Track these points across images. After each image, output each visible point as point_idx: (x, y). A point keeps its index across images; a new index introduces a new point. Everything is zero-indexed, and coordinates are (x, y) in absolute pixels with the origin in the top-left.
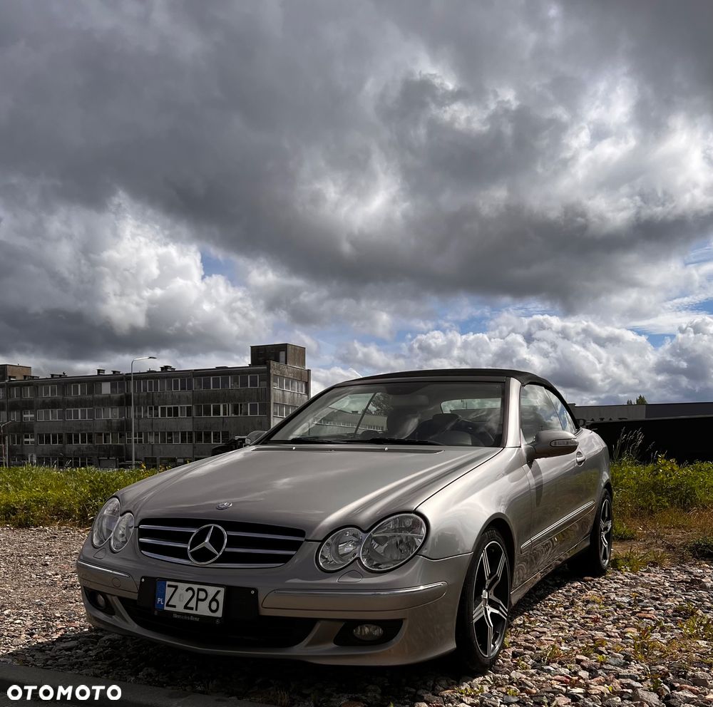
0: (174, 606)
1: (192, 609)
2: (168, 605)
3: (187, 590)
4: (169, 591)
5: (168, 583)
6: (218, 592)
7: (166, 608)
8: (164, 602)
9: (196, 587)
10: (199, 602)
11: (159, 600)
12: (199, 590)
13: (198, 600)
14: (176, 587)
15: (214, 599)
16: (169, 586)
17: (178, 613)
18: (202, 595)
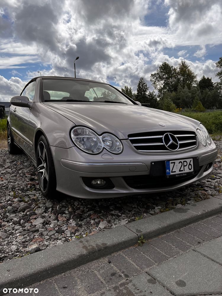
0: (175, 172)
1: (182, 171)
2: (172, 172)
3: (179, 163)
4: (171, 165)
5: (171, 162)
6: (191, 160)
7: (171, 174)
8: (170, 171)
9: (182, 161)
10: (185, 167)
11: (167, 170)
12: (184, 162)
13: (184, 166)
14: (174, 163)
15: (190, 164)
16: (171, 163)
17: (178, 174)
18: (185, 163)
